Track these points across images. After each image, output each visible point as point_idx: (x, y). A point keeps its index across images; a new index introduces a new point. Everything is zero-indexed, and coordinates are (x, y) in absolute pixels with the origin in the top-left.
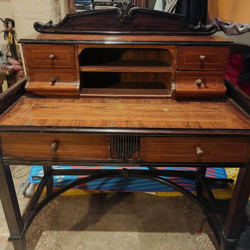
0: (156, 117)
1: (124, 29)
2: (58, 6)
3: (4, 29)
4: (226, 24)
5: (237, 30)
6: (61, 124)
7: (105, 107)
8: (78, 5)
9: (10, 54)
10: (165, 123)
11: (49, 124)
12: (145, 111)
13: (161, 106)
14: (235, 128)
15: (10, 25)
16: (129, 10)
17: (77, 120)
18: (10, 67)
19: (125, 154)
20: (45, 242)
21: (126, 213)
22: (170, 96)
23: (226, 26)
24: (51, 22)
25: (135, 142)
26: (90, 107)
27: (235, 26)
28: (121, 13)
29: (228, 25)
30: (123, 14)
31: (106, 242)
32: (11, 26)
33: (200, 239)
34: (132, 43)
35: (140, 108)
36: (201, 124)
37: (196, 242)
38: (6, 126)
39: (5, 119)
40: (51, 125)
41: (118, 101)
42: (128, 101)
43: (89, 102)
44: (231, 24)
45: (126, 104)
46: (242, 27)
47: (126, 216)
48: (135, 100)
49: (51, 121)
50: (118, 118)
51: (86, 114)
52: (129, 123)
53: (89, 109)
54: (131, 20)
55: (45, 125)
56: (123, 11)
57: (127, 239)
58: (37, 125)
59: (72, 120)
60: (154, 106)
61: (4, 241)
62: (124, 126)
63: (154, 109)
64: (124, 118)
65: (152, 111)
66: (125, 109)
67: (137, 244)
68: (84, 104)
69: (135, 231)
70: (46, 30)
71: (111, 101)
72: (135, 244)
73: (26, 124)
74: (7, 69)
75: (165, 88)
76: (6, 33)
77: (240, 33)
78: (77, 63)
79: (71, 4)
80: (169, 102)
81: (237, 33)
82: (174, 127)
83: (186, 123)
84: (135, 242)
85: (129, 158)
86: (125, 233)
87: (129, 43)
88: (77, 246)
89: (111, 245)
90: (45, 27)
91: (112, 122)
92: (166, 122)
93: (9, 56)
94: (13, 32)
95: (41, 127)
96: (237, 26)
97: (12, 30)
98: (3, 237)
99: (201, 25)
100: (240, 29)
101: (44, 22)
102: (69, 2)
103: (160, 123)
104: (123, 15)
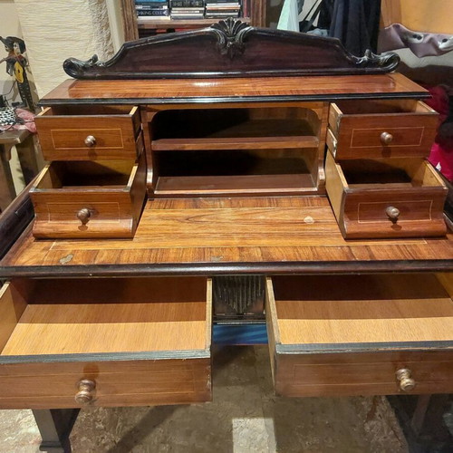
0: (292, 236)
1: (229, 67)
2: (103, 12)
3: (6, 54)
4: (415, 36)
5: (436, 47)
6: (124, 261)
7: (200, 216)
8: (140, 7)
9: (19, 99)
10: (308, 251)
11: (102, 259)
12: (271, 224)
13: (301, 211)
14: (433, 258)
15: (17, 48)
16: (237, 32)
17: (151, 250)
18: (22, 127)
19: (238, 304)
20: (103, 442)
21: (242, 384)
22: (316, 189)
23: (416, 41)
24: (95, 59)
25: (257, 286)
26: (173, 218)
27: (431, 40)
28: (222, 38)
29: (419, 38)
30: (226, 41)
31: (208, 437)
32: (19, 51)
33: (371, 428)
34: (244, 100)
35: (262, 217)
36: (373, 250)
37: (365, 434)
38: (27, 267)
39: (23, 252)
40: (107, 262)
41: (222, 203)
42: (241, 202)
43: (172, 207)
44: (425, 36)
45: (237, 209)
46: (445, 41)
47: (240, 388)
48: (253, 200)
49: (106, 254)
50: (224, 242)
51: (168, 235)
52: (245, 253)
53: (171, 222)
54: (242, 50)
55: (96, 263)
56: (226, 35)
57: (246, 431)
58: (81, 263)
59: (144, 250)
60: (287, 212)
61: (32, 442)
62: (237, 259)
63: (289, 219)
64: (236, 242)
65: (284, 223)
66: (236, 221)
67: (263, 439)
68: (163, 213)
69: (258, 416)
70: (86, 74)
71: (210, 202)
72: (258, 439)
73: (63, 262)
74: (16, 131)
75: (307, 172)
76: (11, 62)
77: (441, 52)
78: (147, 137)
79: (129, 9)
80: (315, 202)
81: (435, 52)
82: (325, 260)
83: (346, 250)
84: (259, 437)
85: (246, 311)
86: (241, 420)
87: (241, 99)
88: (158, 447)
89: (217, 444)
90: (85, 68)
91: (214, 250)
92: (311, 247)
93: (18, 103)
94: (22, 62)
95: (90, 267)
96: (436, 39)
97: (21, 57)
98: (29, 434)
99: (370, 56)
100: (442, 45)
101: (83, 57)
102: (124, 5)
103: (301, 251)
104: (226, 43)
